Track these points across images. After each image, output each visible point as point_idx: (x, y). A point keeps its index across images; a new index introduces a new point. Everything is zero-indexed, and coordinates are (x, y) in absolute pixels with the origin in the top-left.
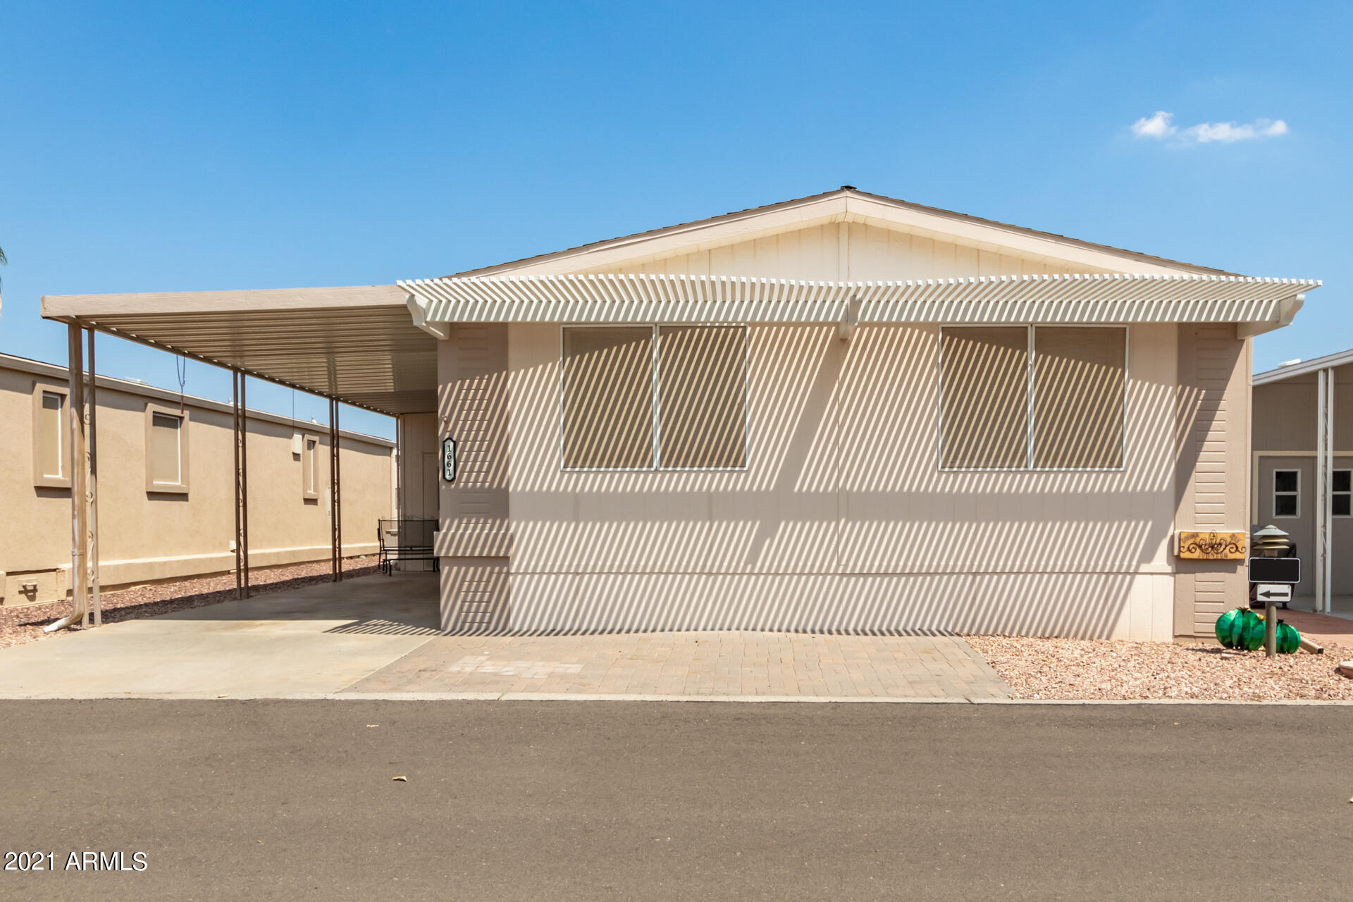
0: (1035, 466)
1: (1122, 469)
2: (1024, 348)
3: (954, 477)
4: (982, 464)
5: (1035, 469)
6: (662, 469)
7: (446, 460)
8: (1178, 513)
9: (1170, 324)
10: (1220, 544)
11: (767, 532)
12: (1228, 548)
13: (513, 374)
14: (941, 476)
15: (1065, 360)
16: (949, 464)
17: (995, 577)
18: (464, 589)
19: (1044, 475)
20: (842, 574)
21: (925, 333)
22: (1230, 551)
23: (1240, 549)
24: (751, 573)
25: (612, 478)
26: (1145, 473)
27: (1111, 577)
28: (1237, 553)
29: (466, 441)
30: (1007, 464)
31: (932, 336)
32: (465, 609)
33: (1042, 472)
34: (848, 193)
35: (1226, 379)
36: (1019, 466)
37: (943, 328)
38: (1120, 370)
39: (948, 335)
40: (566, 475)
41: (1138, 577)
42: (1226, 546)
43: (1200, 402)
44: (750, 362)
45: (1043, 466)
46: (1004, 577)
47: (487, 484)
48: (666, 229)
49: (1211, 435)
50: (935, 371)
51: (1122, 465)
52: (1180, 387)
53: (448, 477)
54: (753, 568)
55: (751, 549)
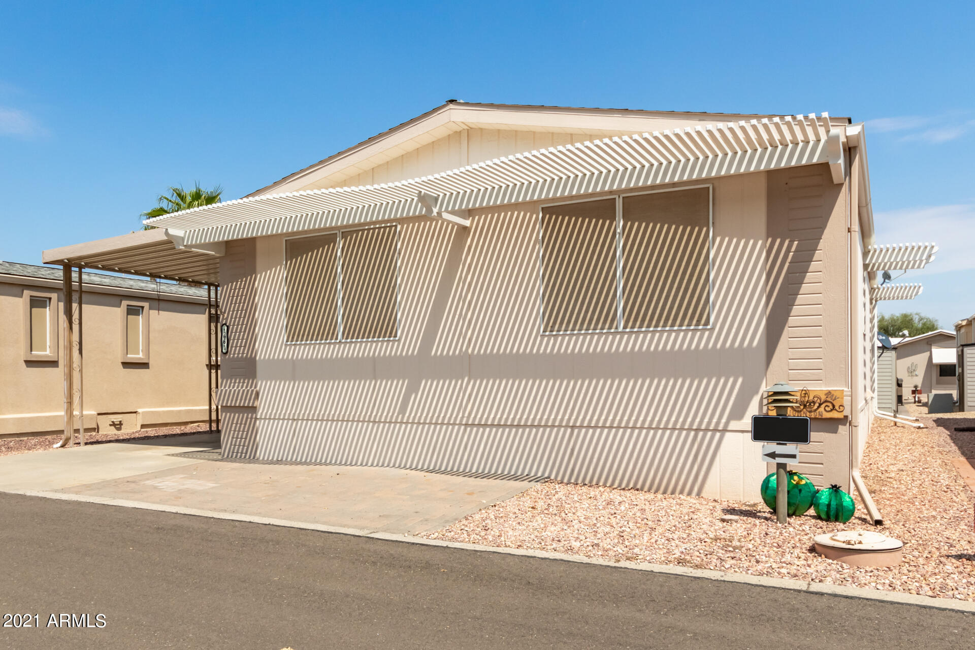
0: (625, 327)
1: (709, 327)
2: (613, 218)
3: (554, 339)
4: (577, 327)
5: (624, 330)
6: (343, 341)
7: (223, 339)
8: (769, 369)
9: (757, 173)
10: (814, 403)
11: (413, 389)
12: (823, 406)
13: (259, 276)
14: (544, 339)
15: (651, 225)
16: (549, 329)
17: (591, 431)
18: (233, 429)
19: (634, 335)
20: (466, 424)
21: (528, 214)
22: (825, 409)
23: (837, 408)
24: (402, 423)
25: (314, 348)
26: (734, 330)
27: (701, 434)
28: (834, 412)
29: (234, 325)
30: (600, 326)
31: (534, 216)
32: (233, 443)
33: (632, 332)
34: (451, 106)
35: (822, 228)
36: (610, 328)
37: (542, 208)
38: (705, 229)
39: (548, 214)
40: (288, 347)
41: (728, 434)
42: (820, 405)
43: (791, 254)
44: (399, 254)
45: (633, 327)
46: (598, 430)
47: (245, 355)
48: (331, 158)
49: (805, 288)
50: (537, 247)
51: (709, 322)
52: (770, 240)
53: (224, 351)
54: (403, 418)
55: (402, 402)
